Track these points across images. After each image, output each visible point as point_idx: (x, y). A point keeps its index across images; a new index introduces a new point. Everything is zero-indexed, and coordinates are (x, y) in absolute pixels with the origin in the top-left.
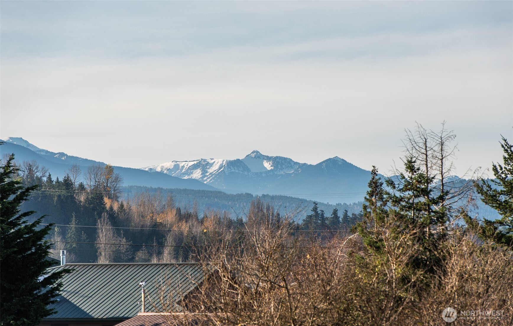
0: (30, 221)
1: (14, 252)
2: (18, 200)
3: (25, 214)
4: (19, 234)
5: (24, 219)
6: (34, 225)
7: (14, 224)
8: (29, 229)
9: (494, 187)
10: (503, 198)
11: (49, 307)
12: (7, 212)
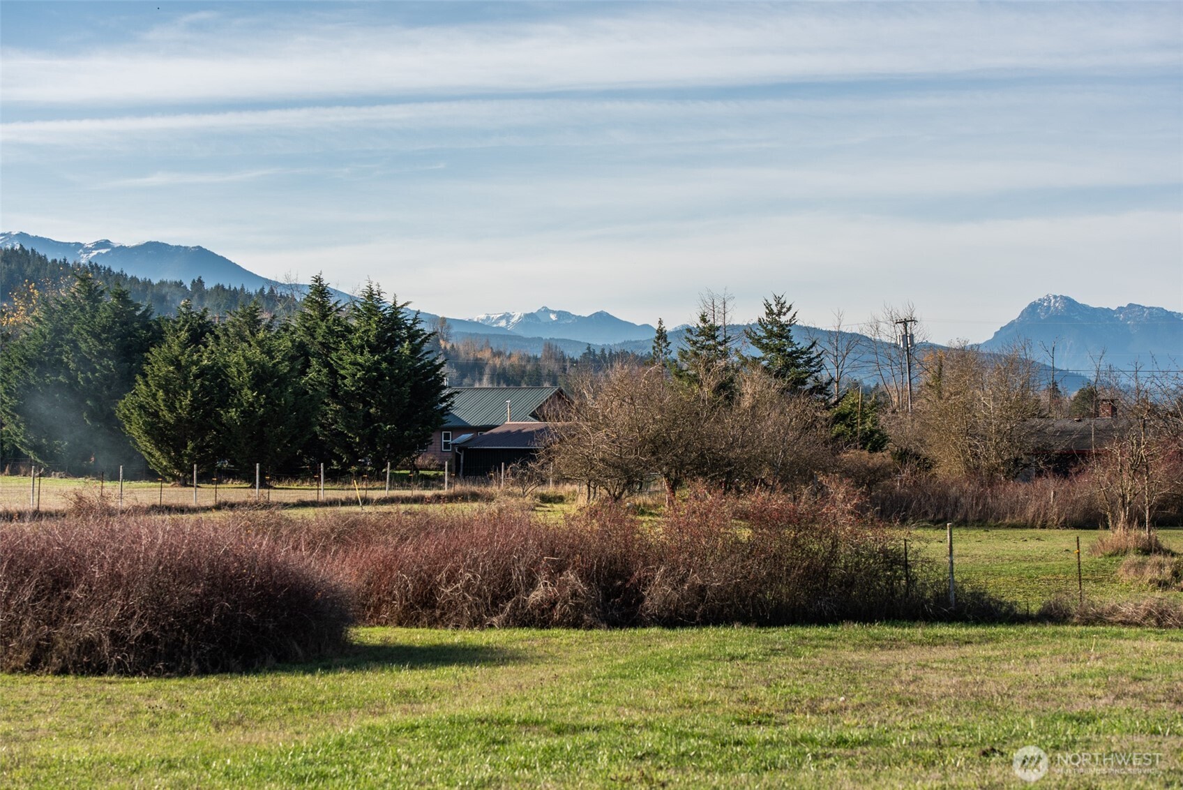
0: (431, 357)
1: (421, 380)
2: (423, 342)
3: (427, 353)
4: (423, 366)
5: (427, 356)
6: (434, 360)
7: (420, 360)
8: (431, 363)
9: (759, 333)
10: (765, 341)
11: (444, 418)
12: (415, 350)
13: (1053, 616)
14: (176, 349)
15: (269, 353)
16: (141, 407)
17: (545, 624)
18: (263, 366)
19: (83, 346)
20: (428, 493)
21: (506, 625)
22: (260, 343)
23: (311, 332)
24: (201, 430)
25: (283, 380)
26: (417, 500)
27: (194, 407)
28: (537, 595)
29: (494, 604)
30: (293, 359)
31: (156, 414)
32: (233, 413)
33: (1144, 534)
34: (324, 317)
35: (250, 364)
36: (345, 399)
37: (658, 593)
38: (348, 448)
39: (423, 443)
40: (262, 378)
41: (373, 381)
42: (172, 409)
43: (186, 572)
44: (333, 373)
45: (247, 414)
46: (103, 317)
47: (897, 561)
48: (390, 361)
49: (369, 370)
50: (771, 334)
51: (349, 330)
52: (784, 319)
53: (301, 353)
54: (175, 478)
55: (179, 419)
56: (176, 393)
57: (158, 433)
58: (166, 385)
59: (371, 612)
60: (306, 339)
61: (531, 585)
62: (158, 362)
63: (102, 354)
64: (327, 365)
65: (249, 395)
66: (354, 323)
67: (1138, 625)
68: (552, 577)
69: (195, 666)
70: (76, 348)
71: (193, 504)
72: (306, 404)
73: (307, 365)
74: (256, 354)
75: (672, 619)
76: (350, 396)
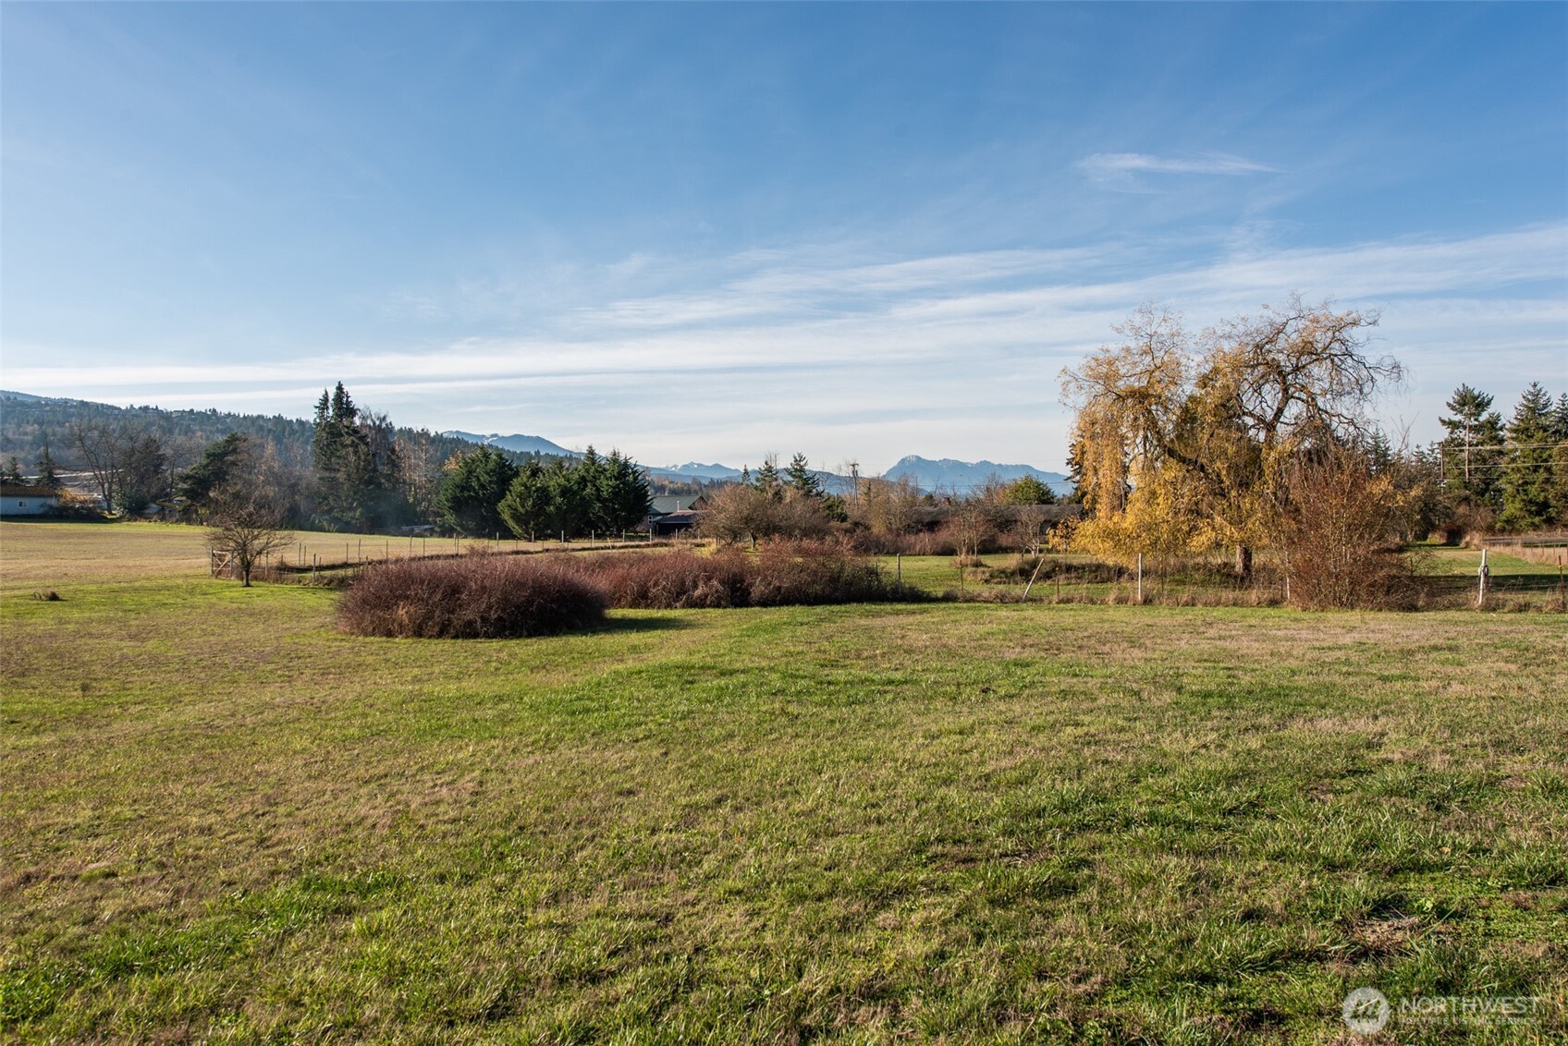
1: (638, 492)
11: (649, 509)
12: (636, 479)
13: (949, 598)
14: (525, 479)
15: (568, 480)
16: (509, 506)
17: (703, 606)
18: (565, 487)
19: (482, 479)
20: (643, 543)
21: (683, 607)
22: (564, 476)
23: (587, 471)
24: (537, 515)
25: (575, 493)
26: (638, 546)
27: (534, 506)
28: (698, 592)
29: (677, 599)
30: (579, 483)
31: (516, 509)
32: (552, 508)
33: (975, 558)
34: (593, 464)
35: (559, 485)
36: (603, 501)
37: (758, 589)
38: (605, 523)
39: (639, 520)
40: (565, 492)
41: (616, 493)
42: (523, 506)
43: (521, 585)
44: (598, 490)
45: (558, 508)
46: (491, 465)
47: (872, 572)
48: (624, 483)
49: (614, 488)
50: (796, 470)
51: (605, 470)
52: (802, 463)
53: (583, 480)
54: (525, 538)
55: (527, 511)
56: (525, 499)
57: (517, 517)
58: (520, 495)
59: (616, 601)
60: (585, 474)
61: (696, 587)
62: (516, 486)
63: (491, 482)
64: (595, 485)
65: (559, 500)
66: (607, 467)
67: (991, 602)
68: (705, 583)
69: (525, 633)
70: (478, 479)
71: (532, 550)
72: (585, 503)
73: (586, 486)
74: (562, 481)
75: (765, 603)
76: (606, 500)
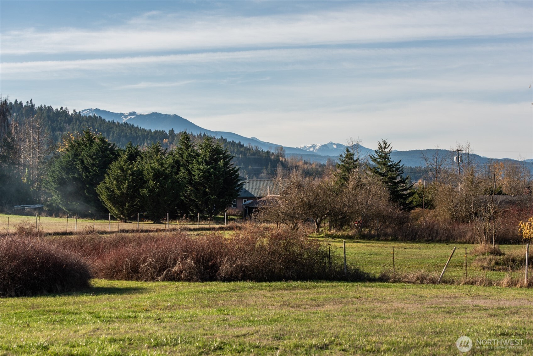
0: (233, 166)
1: (228, 176)
2: (230, 160)
3: (232, 165)
4: (230, 171)
5: (232, 166)
6: (234, 168)
7: (228, 168)
8: (233, 169)
10: (378, 160)
11: (238, 193)
12: (226, 164)
13: (383, 279)
14: (122, 163)
15: (162, 165)
16: (107, 188)
17: (179, 280)
18: (158, 170)
19: (85, 161)
21: (164, 280)
22: (158, 161)
23: (181, 155)
24: (133, 198)
25: (167, 177)
27: (129, 188)
28: (176, 268)
29: (159, 273)
30: (173, 167)
31: (113, 191)
32: (145, 191)
33: (492, 246)
34: (187, 149)
35: (153, 169)
36: (195, 185)
37: (225, 268)
38: (196, 206)
39: (229, 204)
40: (158, 175)
41: (207, 177)
42: (119, 189)
44: (190, 173)
45: (150, 191)
46: (94, 149)
47: (327, 256)
48: (214, 168)
49: (205, 172)
50: (381, 157)
51: (198, 155)
52: (387, 150)
53: (177, 165)
54: (121, 219)
55: (123, 194)
56: (121, 182)
57: (113, 199)
58: (117, 179)
60: (180, 159)
61: (175, 264)
62: (114, 169)
63: (93, 165)
64: (188, 170)
65: (152, 183)
66: (200, 151)
68: (181, 261)
70: (82, 162)
71: (108, 230)
72: (178, 186)
73: (179, 170)
74: (156, 165)
75: (229, 278)
76: (198, 183)
